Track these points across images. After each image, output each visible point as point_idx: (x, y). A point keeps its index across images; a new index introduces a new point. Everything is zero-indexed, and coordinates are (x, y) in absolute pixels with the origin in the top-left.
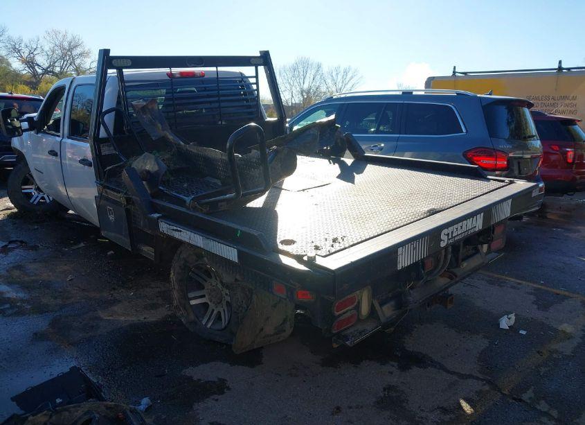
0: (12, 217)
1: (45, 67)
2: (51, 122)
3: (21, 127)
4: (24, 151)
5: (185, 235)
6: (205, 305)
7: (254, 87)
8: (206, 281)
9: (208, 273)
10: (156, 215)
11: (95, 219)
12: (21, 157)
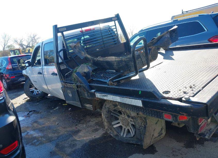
0: (28, 101)
1: (27, 45)
2: (36, 61)
3: (25, 66)
4: (28, 75)
5: (110, 97)
6: (121, 127)
7: (115, 30)
8: (119, 116)
9: (120, 112)
10: (93, 91)
11: (62, 97)
12: (27, 78)
